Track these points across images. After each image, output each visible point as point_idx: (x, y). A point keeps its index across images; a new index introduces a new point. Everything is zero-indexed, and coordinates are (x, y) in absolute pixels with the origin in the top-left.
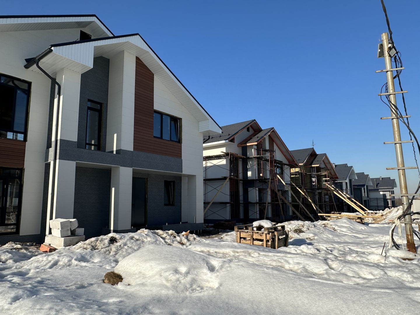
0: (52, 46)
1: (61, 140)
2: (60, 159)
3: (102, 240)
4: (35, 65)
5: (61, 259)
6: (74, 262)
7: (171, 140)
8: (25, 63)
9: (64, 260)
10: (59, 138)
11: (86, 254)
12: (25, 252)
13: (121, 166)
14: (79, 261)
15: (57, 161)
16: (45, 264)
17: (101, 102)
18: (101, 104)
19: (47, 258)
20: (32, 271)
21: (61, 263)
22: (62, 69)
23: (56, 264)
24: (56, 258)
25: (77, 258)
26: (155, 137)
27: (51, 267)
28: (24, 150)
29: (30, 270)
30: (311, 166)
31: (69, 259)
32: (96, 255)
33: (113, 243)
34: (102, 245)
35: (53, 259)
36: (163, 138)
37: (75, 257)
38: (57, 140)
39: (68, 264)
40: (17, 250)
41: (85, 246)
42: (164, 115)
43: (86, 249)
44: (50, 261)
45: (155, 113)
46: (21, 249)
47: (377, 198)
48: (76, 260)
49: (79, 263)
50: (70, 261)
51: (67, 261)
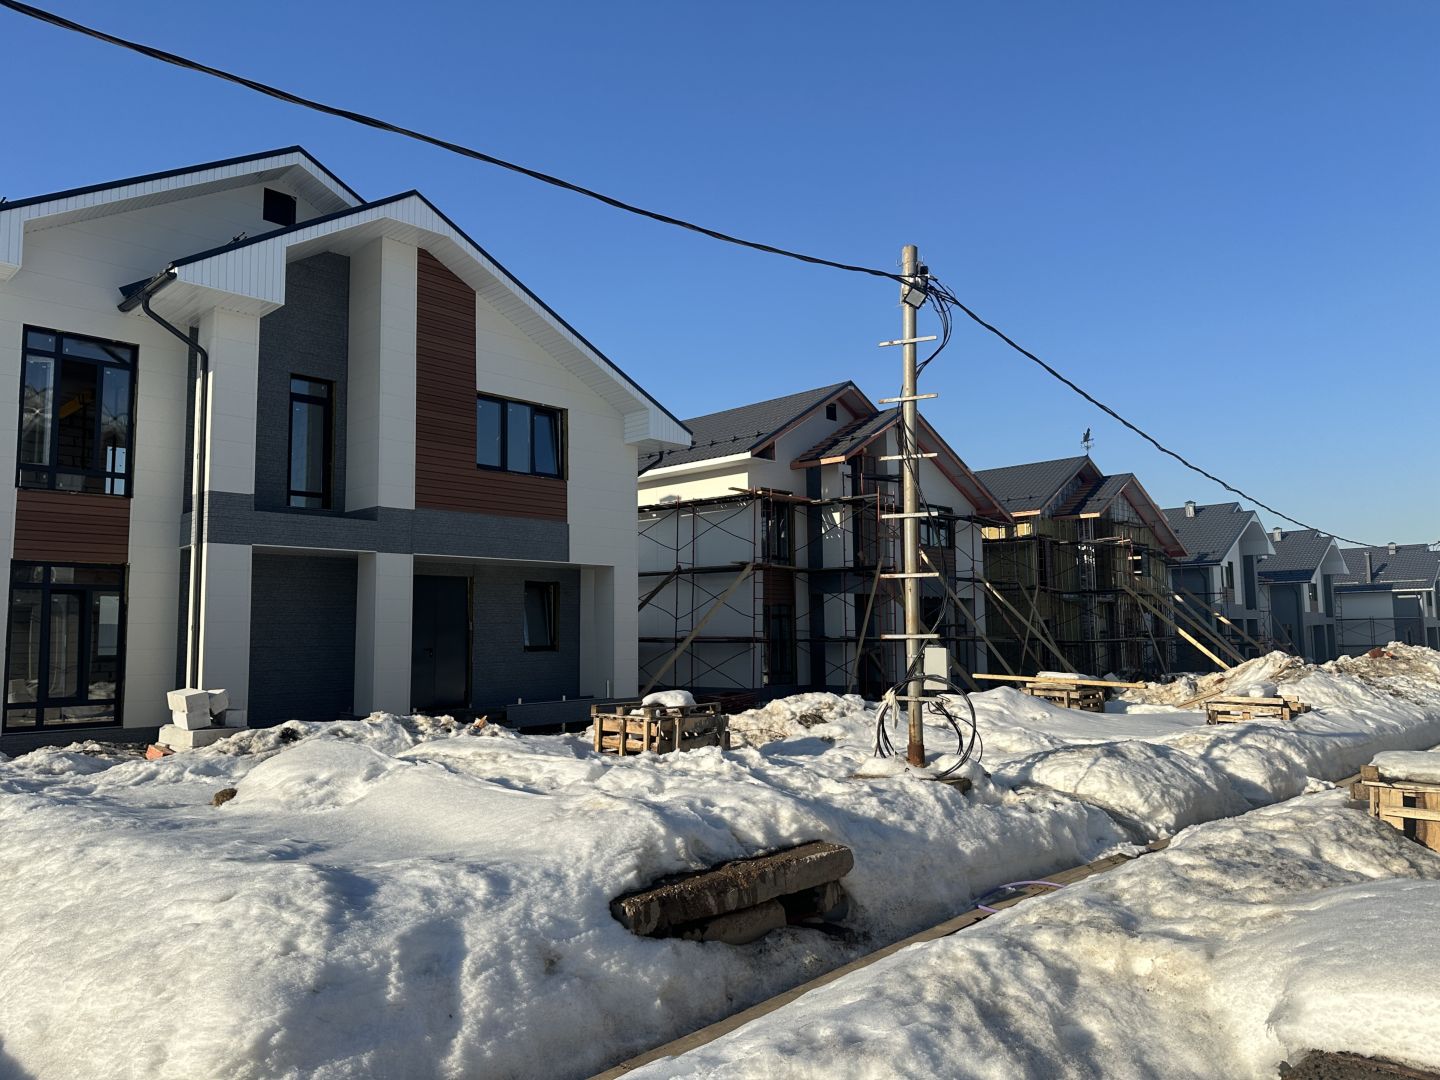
0: (177, 264)
1: (210, 492)
2: (208, 541)
3: (263, 735)
4: (140, 308)
5: (162, 769)
6: (188, 776)
7: (534, 472)
8: (121, 298)
9: (167, 771)
10: (206, 489)
11: (220, 761)
12: (106, 758)
13: (381, 550)
14: (198, 774)
15: (205, 545)
16: (129, 777)
17: (329, 378)
18: (329, 384)
19: (136, 768)
20: (100, 788)
21: (161, 777)
22: (211, 311)
23: (152, 777)
24: (153, 767)
25: (197, 768)
26: (480, 467)
27: (137, 784)
28: (128, 518)
29: (96, 786)
30: (1075, 517)
31: (178, 769)
32: (239, 764)
33: (287, 743)
34: (260, 745)
35: (146, 769)
36: (509, 469)
37: (192, 767)
38: (203, 492)
39: (173, 780)
40: (91, 754)
41: (225, 747)
42: (509, 405)
43: (225, 753)
44: (139, 774)
45: (479, 402)
46: (100, 752)
47: (1371, 619)
48: (192, 772)
49: (197, 778)
50: (180, 773)
51: (172, 774)
